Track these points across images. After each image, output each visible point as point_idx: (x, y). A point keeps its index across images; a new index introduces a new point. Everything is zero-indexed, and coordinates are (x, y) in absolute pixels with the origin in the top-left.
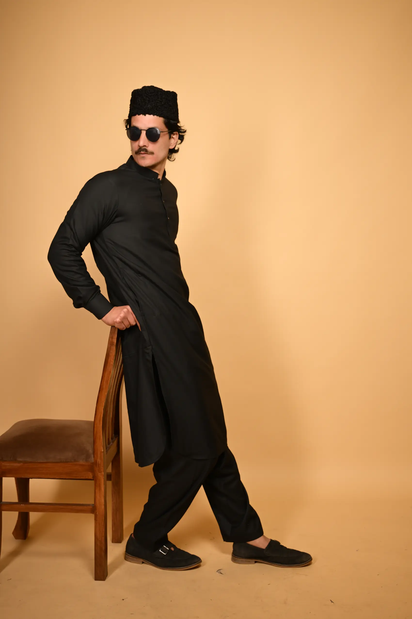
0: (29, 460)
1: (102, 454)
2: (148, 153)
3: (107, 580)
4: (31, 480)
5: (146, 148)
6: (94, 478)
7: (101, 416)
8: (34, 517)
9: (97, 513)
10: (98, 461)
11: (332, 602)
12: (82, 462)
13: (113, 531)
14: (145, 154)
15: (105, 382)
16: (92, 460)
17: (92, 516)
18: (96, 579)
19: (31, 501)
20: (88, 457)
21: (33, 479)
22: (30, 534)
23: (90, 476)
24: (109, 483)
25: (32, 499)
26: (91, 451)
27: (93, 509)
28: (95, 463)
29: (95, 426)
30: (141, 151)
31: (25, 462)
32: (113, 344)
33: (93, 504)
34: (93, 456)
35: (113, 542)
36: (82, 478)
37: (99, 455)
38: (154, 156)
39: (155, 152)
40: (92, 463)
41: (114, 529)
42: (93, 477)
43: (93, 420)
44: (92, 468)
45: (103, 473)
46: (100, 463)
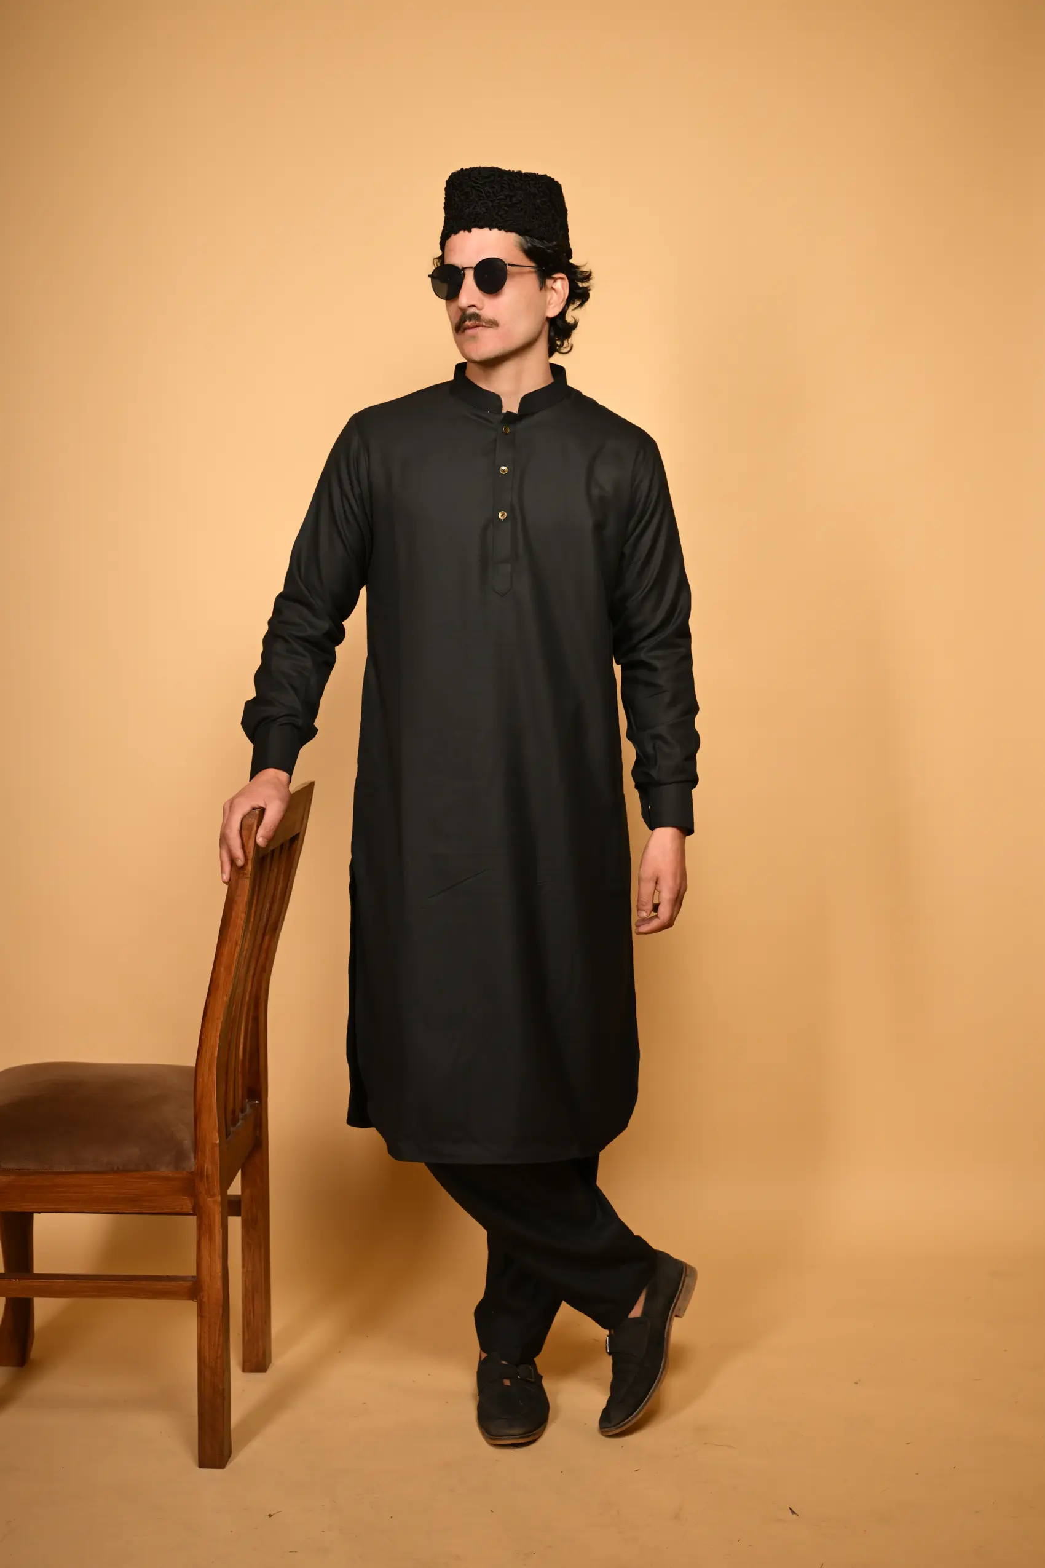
0: (31, 1166)
1: (217, 1149)
2: (484, 324)
3: (232, 1465)
4: (38, 1218)
5: (477, 311)
6: (197, 1210)
7: (213, 1054)
8: (44, 1309)
9: (205, 1299)
10: (207, 1168)
11: (793, 1512)
12: (165, 1171)
13: (246, 1344)
14: (477, 326)
15: (222, 969)
16: (191, 1164)
17: (193, 1305)
18: (202, 1465)
19: (38, 1269)
20: (180, 1157)
21: (42, 1214)
22: (35, 1351)
23: (187, 1204)
24: (235, 1224)
25: (40, 1266)
26: (188, 1143)
27: (193, 1289)
28: (199, 1173)
29: (200, 1080)
30: (464, 322)
31: (22, 1173)
32: (244, 874)
33: (193, 1277)
34: (192, 1155)
35: (244, 1371)
36: (165, 1211)
37: (208, 1153)
38: (500, 329)
39: (501, 322)
40: (191, 1173)
41: (247, 1338)
42: (194, 1208)
43: (194, 1065)
44: (191, 1185)
45: (219, 1198)
46: (210, 1173)
